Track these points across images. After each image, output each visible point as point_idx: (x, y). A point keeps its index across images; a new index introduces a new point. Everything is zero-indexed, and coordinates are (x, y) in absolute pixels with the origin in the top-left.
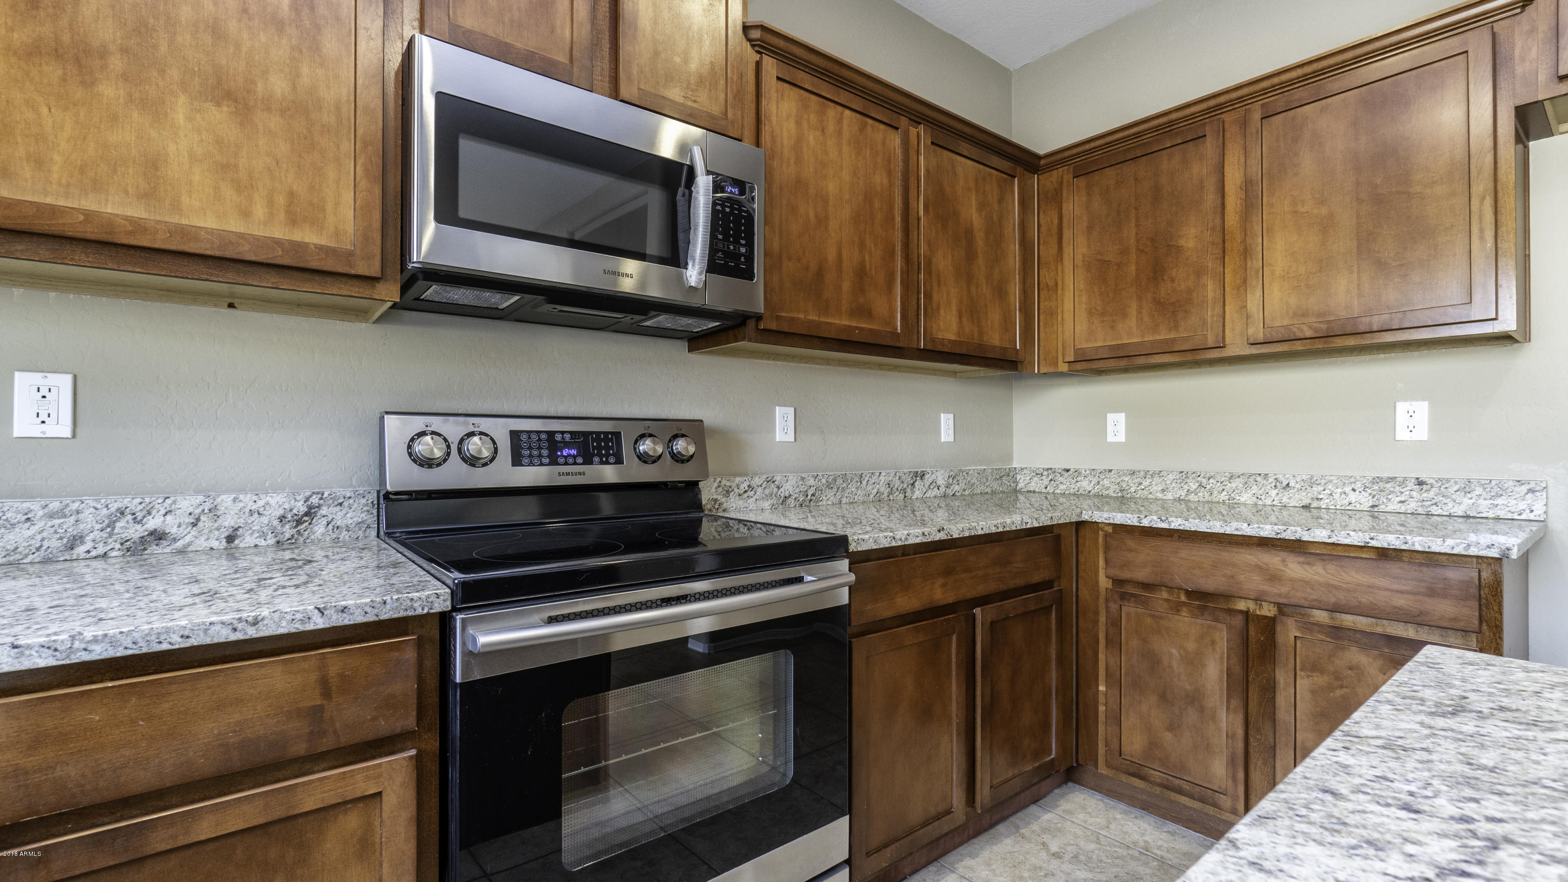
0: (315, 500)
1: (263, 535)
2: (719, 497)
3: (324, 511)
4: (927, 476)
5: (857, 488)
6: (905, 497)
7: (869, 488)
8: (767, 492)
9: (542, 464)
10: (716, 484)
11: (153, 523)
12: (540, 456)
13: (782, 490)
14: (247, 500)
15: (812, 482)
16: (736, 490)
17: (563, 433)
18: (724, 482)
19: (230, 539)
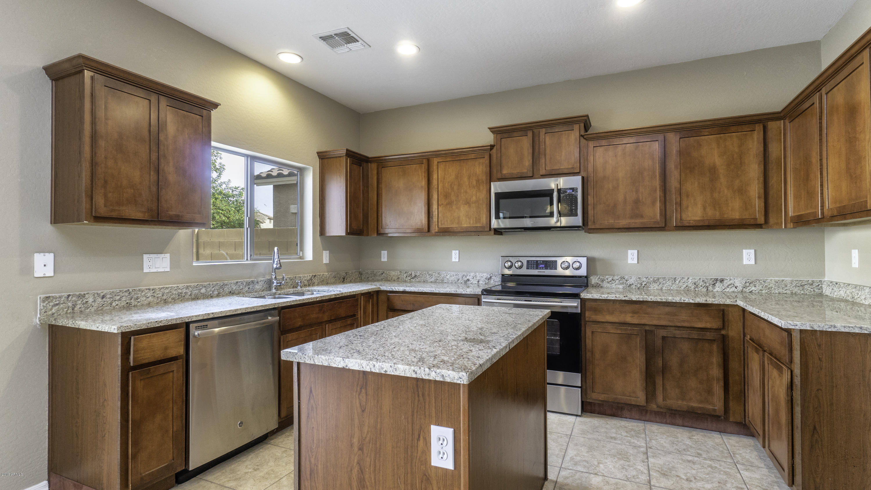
0: (491, 275)
1: (483, 282)
2: (599, 282)
3: (493, 278)
4: (725, 281)
5: (673, 284)
6: (707, 290)
7: (681, 284)
8: (621, 282)
9: (534, 269)
10: (598, 278)
11: (468, 278)
12: (534, 267)
13: (628, 282)
14: (481, 274)
15: (645, 279)
16: (606, 280)
17: (540, 261)
18: (601, 277)
19: (478, 282)
